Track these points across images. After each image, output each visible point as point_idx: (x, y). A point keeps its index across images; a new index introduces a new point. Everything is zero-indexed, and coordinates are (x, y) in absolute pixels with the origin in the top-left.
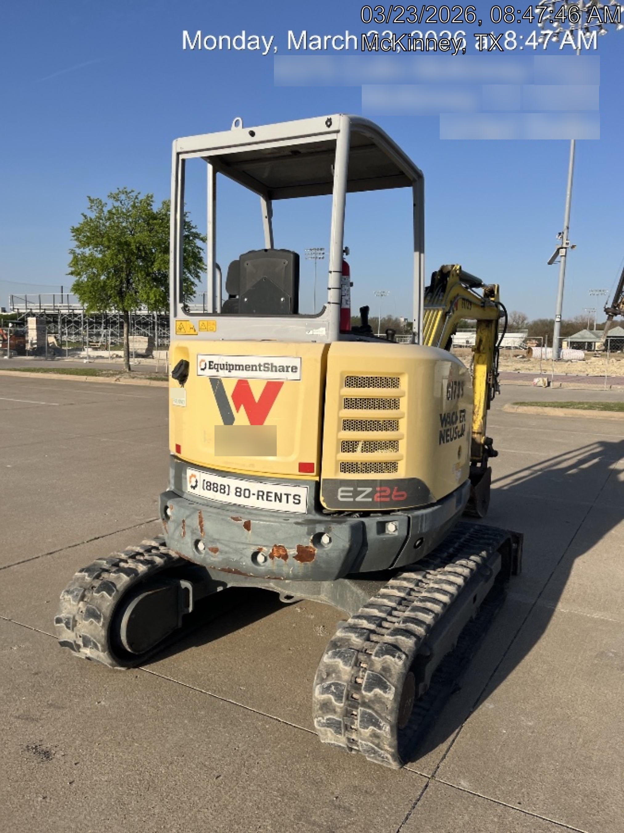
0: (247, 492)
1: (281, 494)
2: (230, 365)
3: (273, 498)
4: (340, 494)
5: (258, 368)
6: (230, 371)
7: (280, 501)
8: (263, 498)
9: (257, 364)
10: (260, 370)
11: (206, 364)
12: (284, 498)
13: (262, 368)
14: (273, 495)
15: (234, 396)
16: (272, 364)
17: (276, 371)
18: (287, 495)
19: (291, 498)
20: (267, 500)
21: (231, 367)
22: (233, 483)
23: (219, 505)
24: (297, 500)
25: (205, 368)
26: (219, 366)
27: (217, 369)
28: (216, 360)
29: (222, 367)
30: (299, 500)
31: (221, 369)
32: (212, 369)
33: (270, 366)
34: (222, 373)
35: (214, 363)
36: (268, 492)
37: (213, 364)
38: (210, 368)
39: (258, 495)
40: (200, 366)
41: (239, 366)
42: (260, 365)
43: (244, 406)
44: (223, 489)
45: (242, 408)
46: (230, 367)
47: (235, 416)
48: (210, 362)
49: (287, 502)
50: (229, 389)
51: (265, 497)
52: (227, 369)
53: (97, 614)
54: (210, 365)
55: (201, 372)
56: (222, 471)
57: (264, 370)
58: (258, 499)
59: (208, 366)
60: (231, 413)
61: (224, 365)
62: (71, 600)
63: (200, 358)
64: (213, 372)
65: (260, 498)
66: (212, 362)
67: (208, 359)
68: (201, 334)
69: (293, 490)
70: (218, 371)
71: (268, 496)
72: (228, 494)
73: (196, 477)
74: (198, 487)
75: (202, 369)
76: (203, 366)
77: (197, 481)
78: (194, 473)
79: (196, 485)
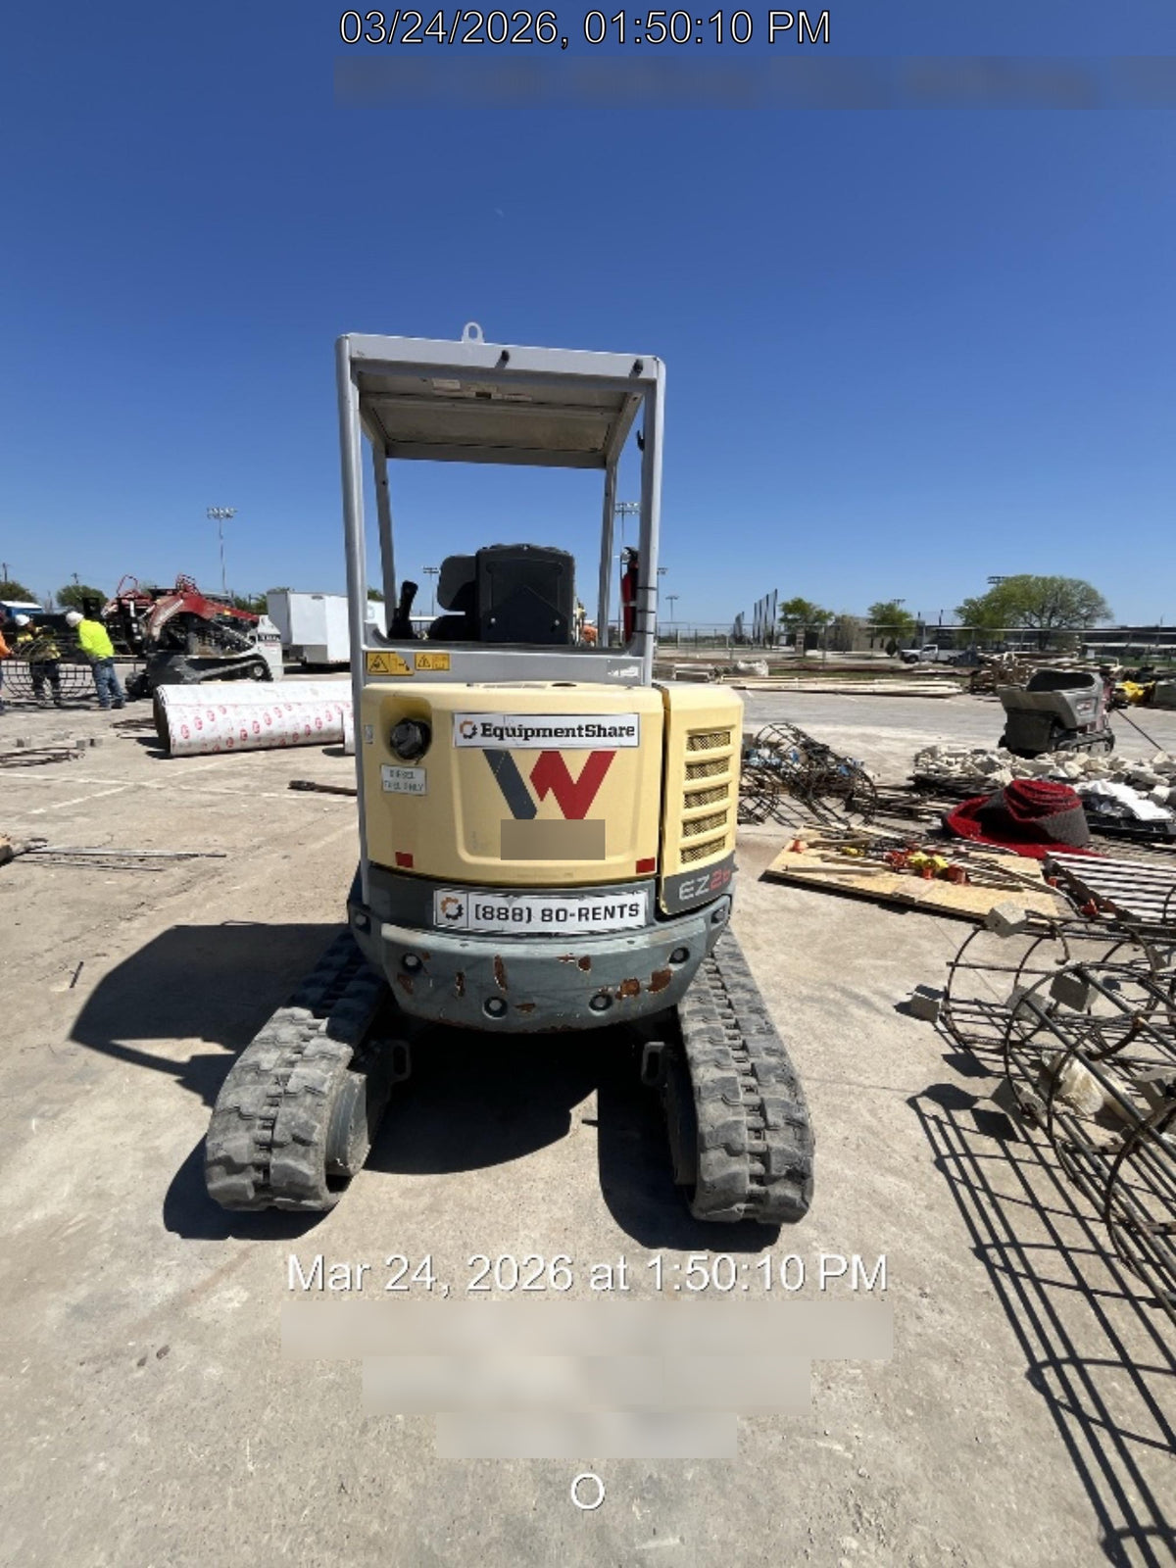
0: (562, 914)
1: (613, 908)
2: (526, 729)
3: (602, 916)
4: (681, 892)
5: (577, 732)
6: (526, 739)
7: (612, 916)
8: (587, 919)
9: (576, 727)
10: (580, 736)
12: (618, 910)
13: (584, 732)
14: (602, 911)
15: (534, 777)
16: (599, 727)
17: (605, 735)
18: (622, 907)
19: (626, 911)
20: (594, 918)
21: (529, 733)
22: (537, 904)
24: (634, 909)
25: (474, 733)
26: (504, 731)
27: (501, 735)
28: (497, 722)
29: (511, 733)
30: (637, 911)
31: (509, 735)
32: (490, 735)
33: (596, 729)
34: (511, 742)
35: (494, 726)
36: (594, 909)
37: (491, 729)
39: (580, 915)
40: (461, 730)
41: (545, 730)
42: (580, 729)
43: (555, 791)
44: (518, 915)
45: (550, 794)
46: (523, 733)
47: (536, 806)
48: (484, 725)
49: (622, 916)
50: (525, 766)
51: (590, 916)
52: (520, 736)
54: (485, 730)
55: (461, 741)
57: (587, 735)
58: (580, 919)
59: (480, 730)
60: (530, 802)
61: (513, 729)
63: (460, 718)
64: (493, 742)
65: (583, 918)
66: (490, 725)
67: (478, 720)
69: (627, 899)
70: (502, 738)
71: (594, 914)
72: (529, 920)
73: (456, 901)
74: (464, 916)
75: (465, 736)
76: (468, 730)
77: (460, 908)
78: (453, 895)
79: (460, 914)
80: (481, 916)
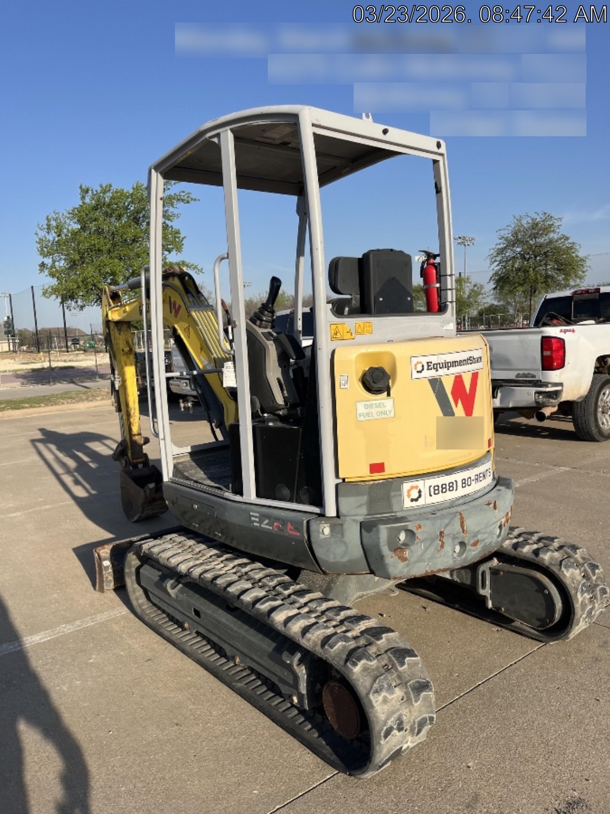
0: (469, 480)
2: (448, 363)
3: (482, 478)
5: (467, 362)
6: (448, 369)
7: (485, 478)
9: (466, 359)
10: (468, 364)
11: (423, 366)
15: (453, 393)
17: (475, 362)
18: (487, 471)
21: (449, 364)
22: (459, 477)
23: (448, 505)
25: (423, 369)
26: (438, 365)
27: (437, 368)
28: (434, 360)
29: (441, 366)
30: (490, 473)
31: (440, 368)
32: (431, 369)
34: (441, 372)
35: (433, 363)
36: (480, 475)
37: (432, 365)
38: (428, 369)
39: (476, 480)
40: (416, 368)
41: (455, 362)
42: (468, 359)
43: (461, 400)
44: (451, 487)
45: (460, 402)
46: (447, 365)
47: (455, 411)
48: (428, 363)
49: (487, 476)
50: (448, 386)
51: (479, 479)
52: (446, 367)
53: (424, 682)
54: (428, 366)
55: (416, 375)
56: (446, 470)
58: (476, 483)
59: (426, 367)
60: (452, 409)
61: (442, 363)
62: (387, 695)
63: (414, 360)
64: (432, 373)
66: (431, 363)
67: (424, 360)
68: (359, 338)
69: (488, 465)
70: (437, 371)
72: (456, 490)
73: (416, 487)
74: (423, 497)
75: (418, 372)
76: (419, 368)
77: (420, 492)
78: (414, 483)
79: (420, 496)
80: (432, 493)
